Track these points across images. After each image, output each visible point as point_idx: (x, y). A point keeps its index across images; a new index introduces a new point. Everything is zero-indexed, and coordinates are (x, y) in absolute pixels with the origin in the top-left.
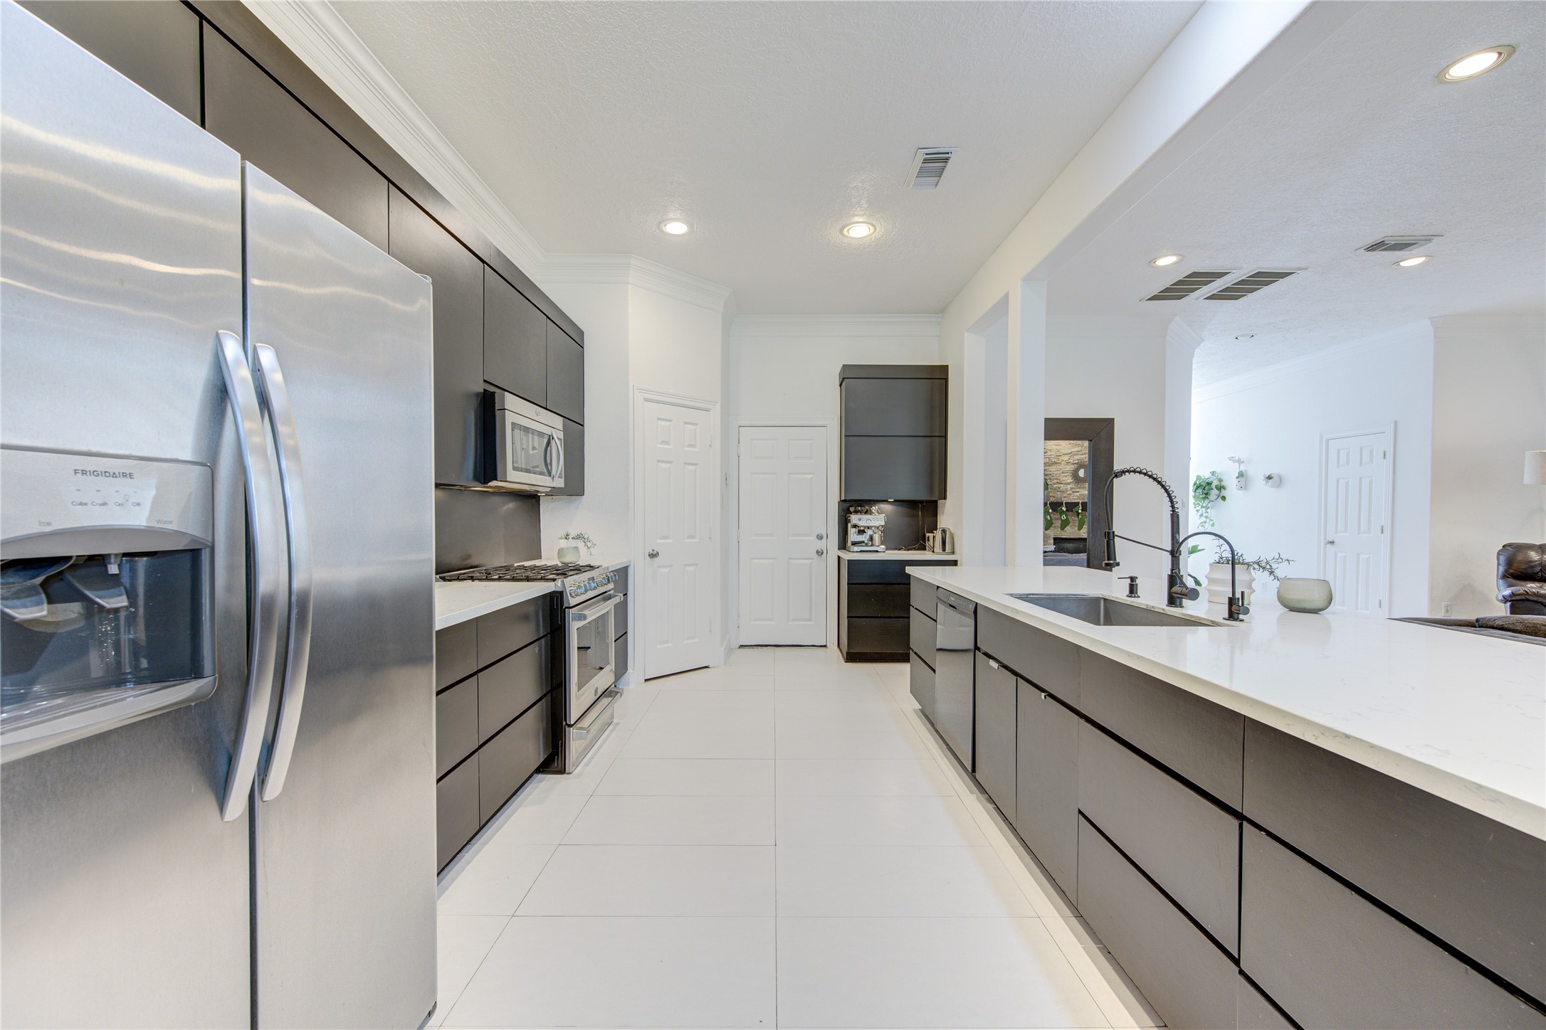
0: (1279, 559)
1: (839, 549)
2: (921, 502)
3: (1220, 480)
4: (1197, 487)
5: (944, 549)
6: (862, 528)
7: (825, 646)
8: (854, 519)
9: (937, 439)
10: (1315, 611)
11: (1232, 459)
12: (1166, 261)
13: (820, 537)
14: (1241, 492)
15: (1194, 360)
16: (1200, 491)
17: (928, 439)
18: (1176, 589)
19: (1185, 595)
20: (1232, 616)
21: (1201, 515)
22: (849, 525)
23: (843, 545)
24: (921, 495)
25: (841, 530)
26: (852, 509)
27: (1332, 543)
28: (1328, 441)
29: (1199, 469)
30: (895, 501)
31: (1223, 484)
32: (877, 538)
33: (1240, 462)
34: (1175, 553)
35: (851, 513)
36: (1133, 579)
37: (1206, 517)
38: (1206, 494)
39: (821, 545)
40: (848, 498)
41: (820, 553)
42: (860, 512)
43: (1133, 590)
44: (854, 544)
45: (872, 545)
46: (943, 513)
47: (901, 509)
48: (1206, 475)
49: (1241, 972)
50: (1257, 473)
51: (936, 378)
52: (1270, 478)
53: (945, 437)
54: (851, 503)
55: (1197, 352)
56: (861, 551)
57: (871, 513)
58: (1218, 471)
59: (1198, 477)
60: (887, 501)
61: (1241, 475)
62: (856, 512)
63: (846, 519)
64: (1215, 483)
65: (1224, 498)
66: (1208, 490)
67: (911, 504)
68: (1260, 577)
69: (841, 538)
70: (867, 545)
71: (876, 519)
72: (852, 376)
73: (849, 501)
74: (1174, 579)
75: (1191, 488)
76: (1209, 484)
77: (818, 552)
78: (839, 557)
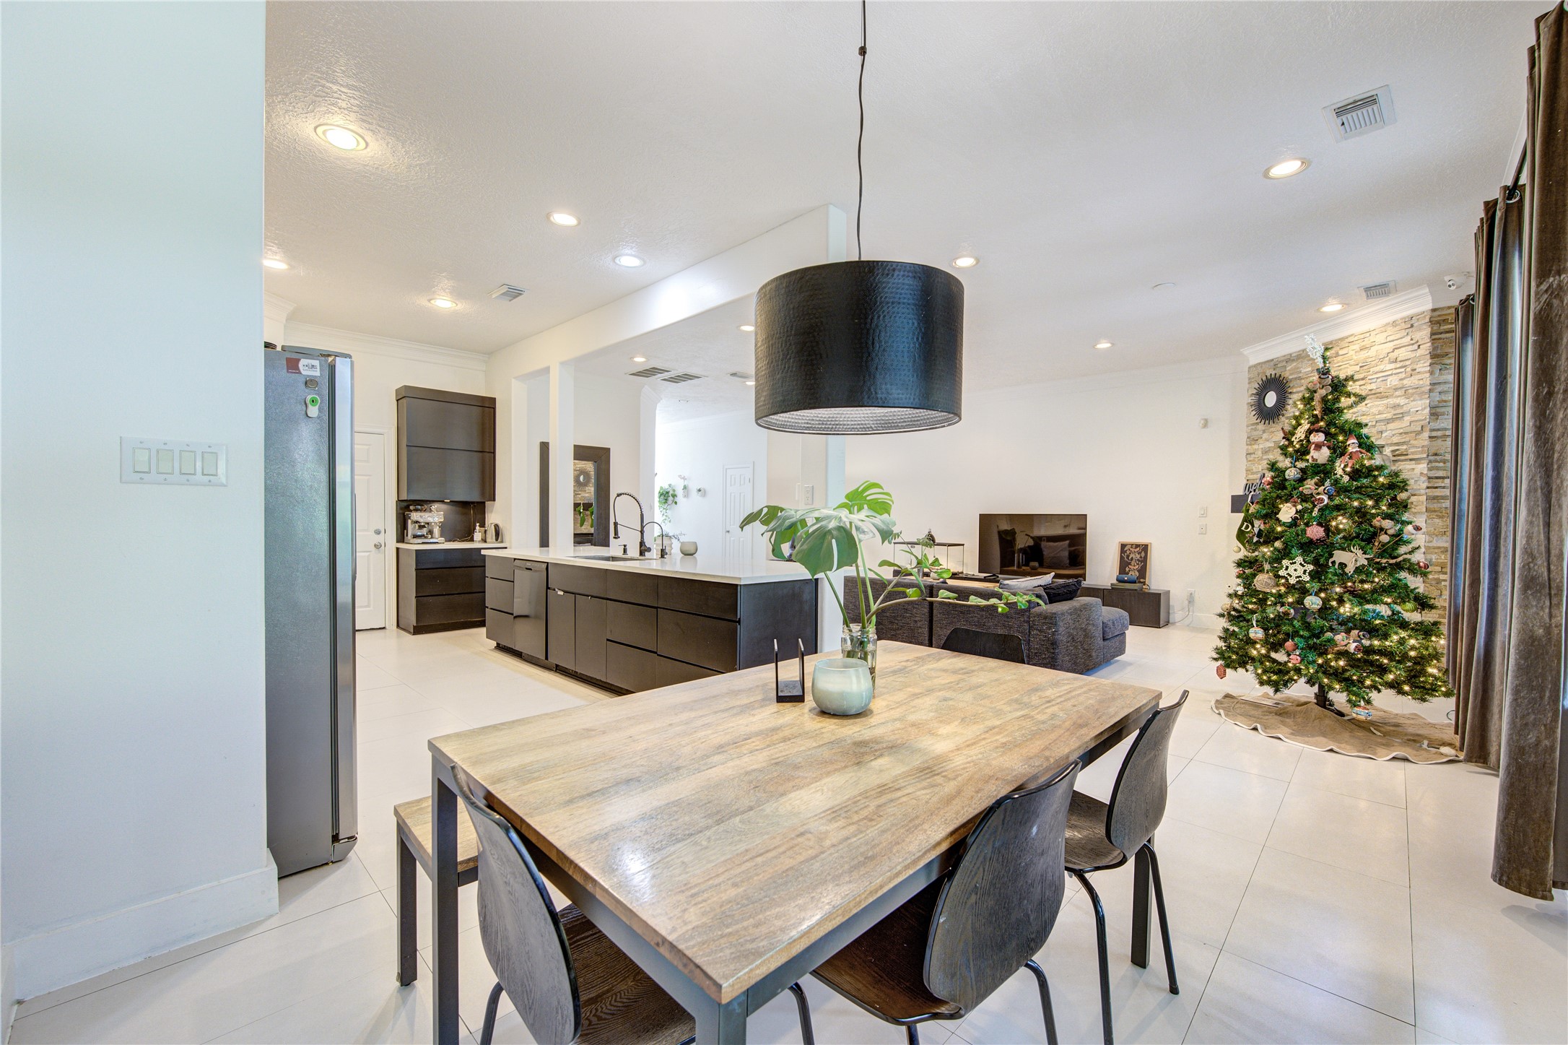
0: (681, 534)
1: (398, 542)
2: (473, 503)
3: (674, 491)
4: (661, 494)
5: (497, 540)
6: (422, 524)
7: (384, 628)
8: (415, 516)
9: (487, 455)
10: (692, 555)
11: (680, 476)
12: (639, 359)
13: (378, 532)
14: (685, 499)
15: (657, 412)
16: (662, 497)
17: (480, 454)
18: (643, 548)
19: (646, 550)
20: (662, 556)
21: (663, 515)
22: (410, 521)
23: (401, 537)
24: (475, 497)
25: (399, 526)
26: (411, 508)
27: (728, 532)
28: (726, 469)
29: (661, 483)
30: (451, 501)
31: (676, 493)
32: (436, 531)
33: (684, 479)
34: (642, 532)
35: (411, 511)
36: (625, 546)
37: (666, 516)
38: (666, 500)
39: (380, 538)
40: (409, 499)
41: (377, 546)
42: (421, 510)
43: (625, 551)
44: (415, 537)
45: (432, 538)
46: (492, 512)
47: (454, 508)
48: (666, 486)
49: (658, 655)
50: (693, 487)
51: (485, 409)
52: (699, 490)
53: (494, 453)
54: (411, 503)
55: (659, 405)
56: (423, 543)
57: (431, 511)
58: (673, 484)
59: (661, 488)
60: (443, 501)
61: (685, 488)
62: (416, 510)
63: (404, 516)
64: (671, 492)
65: (676, 503)
66: (667, 497)
67: (464, 505)
68: (674, 541)
69: (399, 531)
70: (426, 538)
71: (435, 516)
72: (408, 397)
73: (410, 501)
74: (642, 543)
75: (657, 495)
76: (668, 493)
77: (375, 545)
78: (398, 549)
